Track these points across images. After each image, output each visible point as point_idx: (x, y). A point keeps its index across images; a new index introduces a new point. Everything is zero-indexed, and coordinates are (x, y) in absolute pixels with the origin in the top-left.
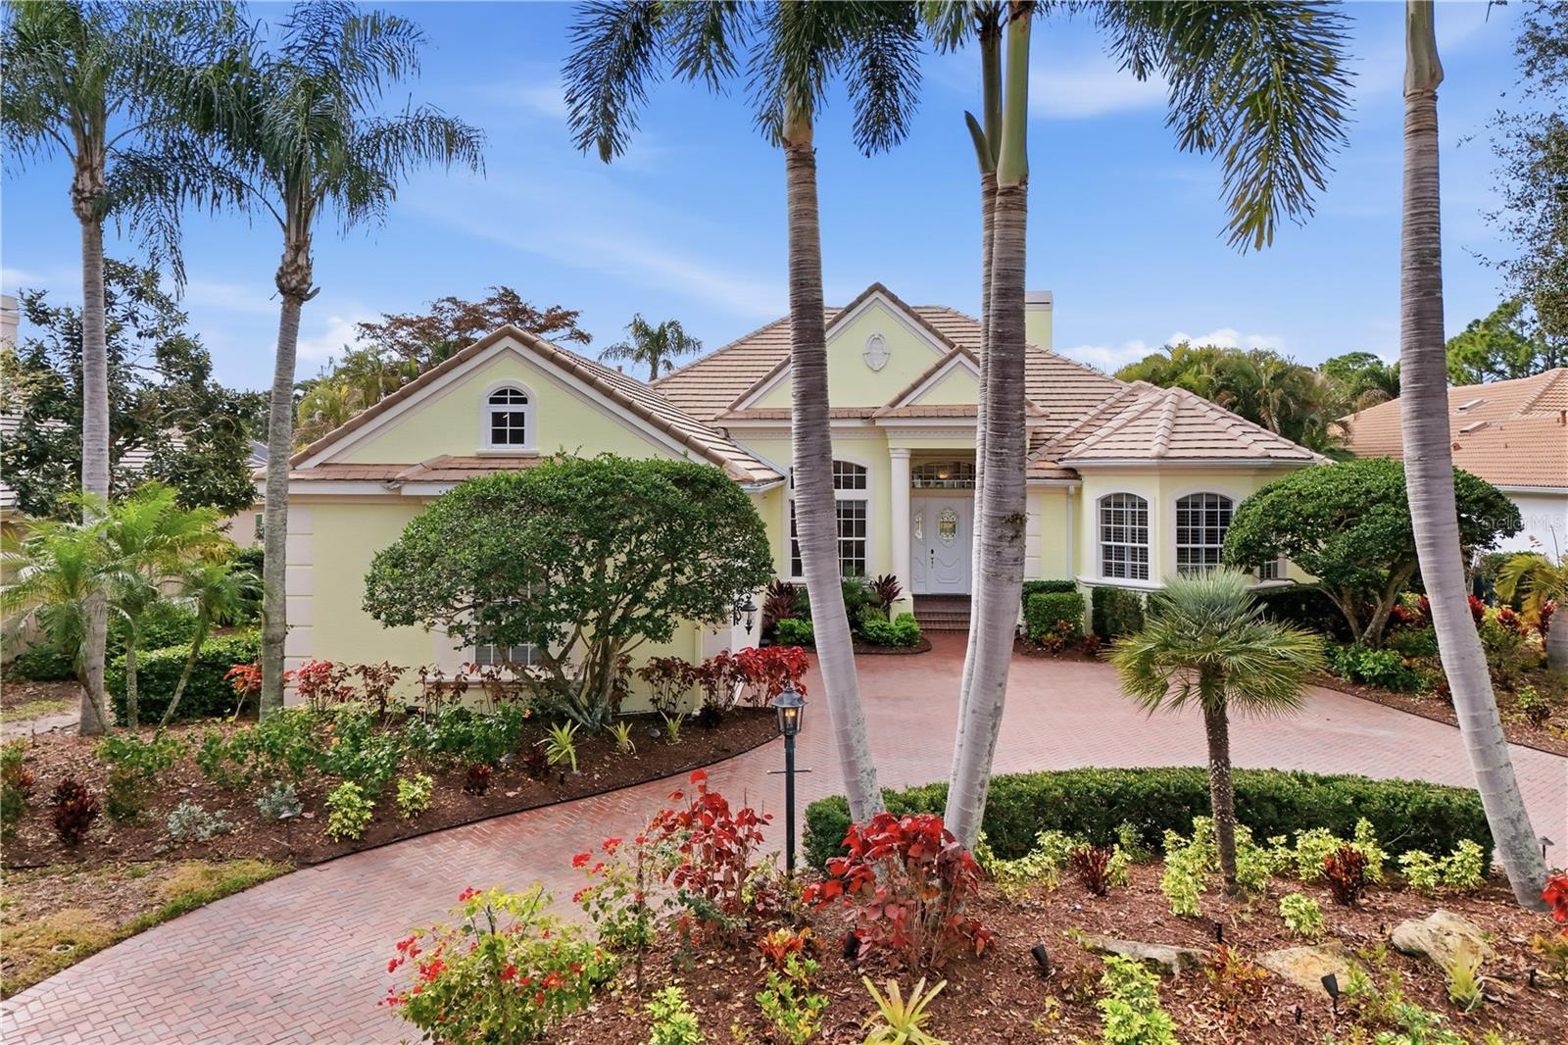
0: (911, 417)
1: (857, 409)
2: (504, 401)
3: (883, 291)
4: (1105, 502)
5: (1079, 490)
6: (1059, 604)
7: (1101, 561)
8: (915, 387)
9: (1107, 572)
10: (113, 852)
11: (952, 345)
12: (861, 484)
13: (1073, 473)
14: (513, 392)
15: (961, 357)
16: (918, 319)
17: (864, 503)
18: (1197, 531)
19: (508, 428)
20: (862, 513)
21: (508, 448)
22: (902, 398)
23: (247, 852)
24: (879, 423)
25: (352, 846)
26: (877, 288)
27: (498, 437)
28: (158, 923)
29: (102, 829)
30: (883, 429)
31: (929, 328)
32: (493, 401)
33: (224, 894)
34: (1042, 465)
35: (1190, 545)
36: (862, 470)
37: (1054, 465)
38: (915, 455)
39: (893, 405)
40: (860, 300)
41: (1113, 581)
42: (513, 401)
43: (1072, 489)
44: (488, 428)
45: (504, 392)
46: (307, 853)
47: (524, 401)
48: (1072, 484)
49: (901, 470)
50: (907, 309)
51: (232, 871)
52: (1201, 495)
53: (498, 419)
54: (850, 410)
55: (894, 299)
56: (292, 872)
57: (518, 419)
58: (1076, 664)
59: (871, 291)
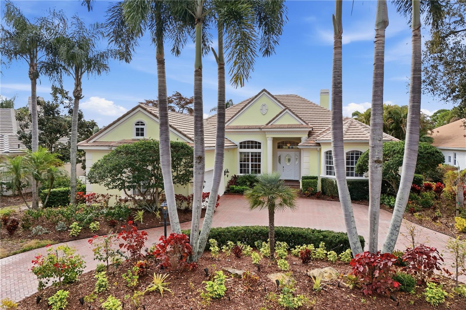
0: (272, 128)
1: (258, 126)
2: (139, 125)
3: (266, 91)
4: (327, 153)
5: (320, 149)
6: (309, 183)
7: (325, 170)
8: (273, 119)
9: (327, 174)
10: (20, 237)
11: (285, 106)
12: (260, 147)
13: (319, 144)
14: (141, 122)
15: (287, 110)
16: (276, 99)
17: (260, 153)
18: (353, 162)
19: (140, 132)
20: (260, 156)
21: (140, 137)
22: (270, 122)
23: (49, 238)
24: (263, 130)
25: (75, 238)
26: (264, 90)
27: (138, 135)
28: (19, 253)
29: (20, 231)
30: (265, 132)
31: (279, 102)
32: (136, 125)
33: (38, 247)
34: (310, 142)
35: (350, 166)
36: (260, 143)
37: (314, 142)
38: (274, 139)
39: (267, 124)
40: (259, 94)
41: (329, 176)
42: (141, 125)
43: (318, 149)
44: (135, 132)
45: (139, 122)
46: (63, 239)
47: (144, 125)
48: (318, 148)
49: (270, 143)
50: (273, 96)
51: (43, 242)
52: (354, 151)
53: (137, 129)
54: (256, 126)
55: (269, 93)
56: (57, 243)
57: (142, 129)
58: (314, 200)
59: (262, 91)
